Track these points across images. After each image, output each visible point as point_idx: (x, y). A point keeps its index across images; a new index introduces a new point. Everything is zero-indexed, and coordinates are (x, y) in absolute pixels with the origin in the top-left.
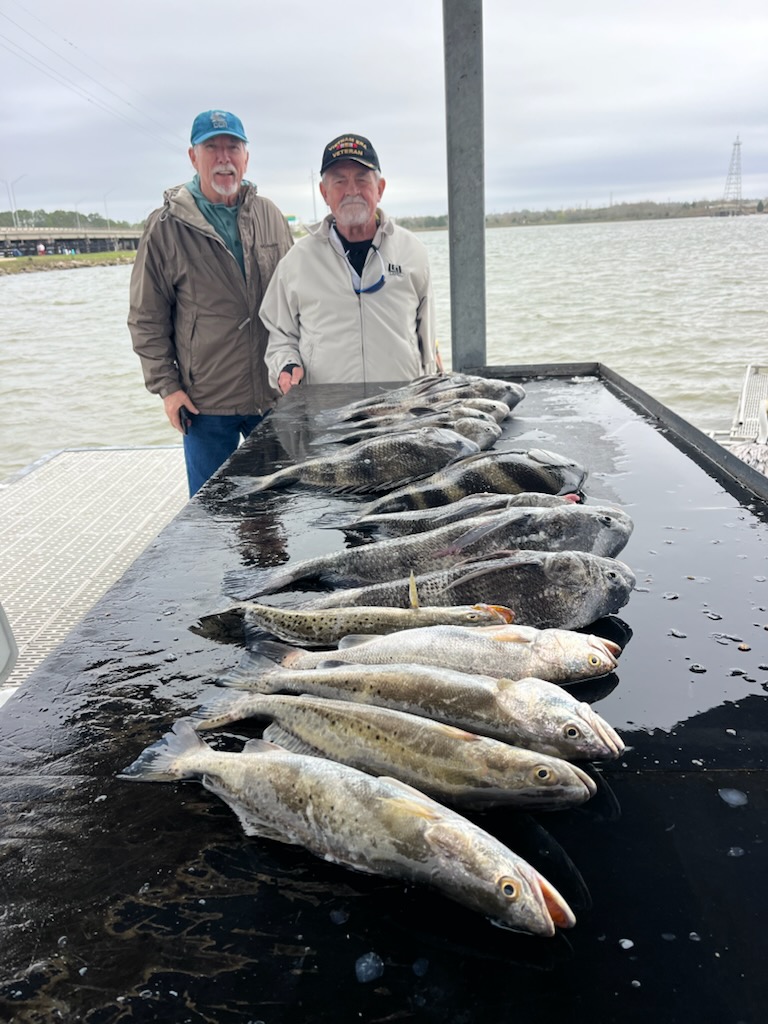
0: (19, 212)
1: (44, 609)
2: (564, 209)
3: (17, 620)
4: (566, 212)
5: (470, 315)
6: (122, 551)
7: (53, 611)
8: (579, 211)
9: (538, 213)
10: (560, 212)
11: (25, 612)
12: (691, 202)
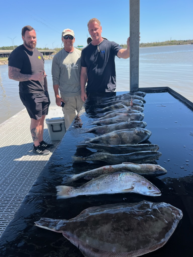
0: (15, 46)
1: (27, 147)
2: (152, 43)
3: (21, 149)
4: (153, 43)
5: (135, 75)
6: (45, 132)
7: (30, 147)
8: (156, 43)
9: (146, 44)
10: (151, 43)
11: (23, 147)
12: (186, 40)
